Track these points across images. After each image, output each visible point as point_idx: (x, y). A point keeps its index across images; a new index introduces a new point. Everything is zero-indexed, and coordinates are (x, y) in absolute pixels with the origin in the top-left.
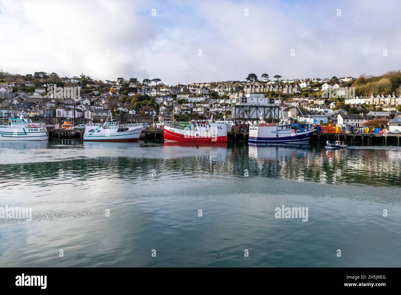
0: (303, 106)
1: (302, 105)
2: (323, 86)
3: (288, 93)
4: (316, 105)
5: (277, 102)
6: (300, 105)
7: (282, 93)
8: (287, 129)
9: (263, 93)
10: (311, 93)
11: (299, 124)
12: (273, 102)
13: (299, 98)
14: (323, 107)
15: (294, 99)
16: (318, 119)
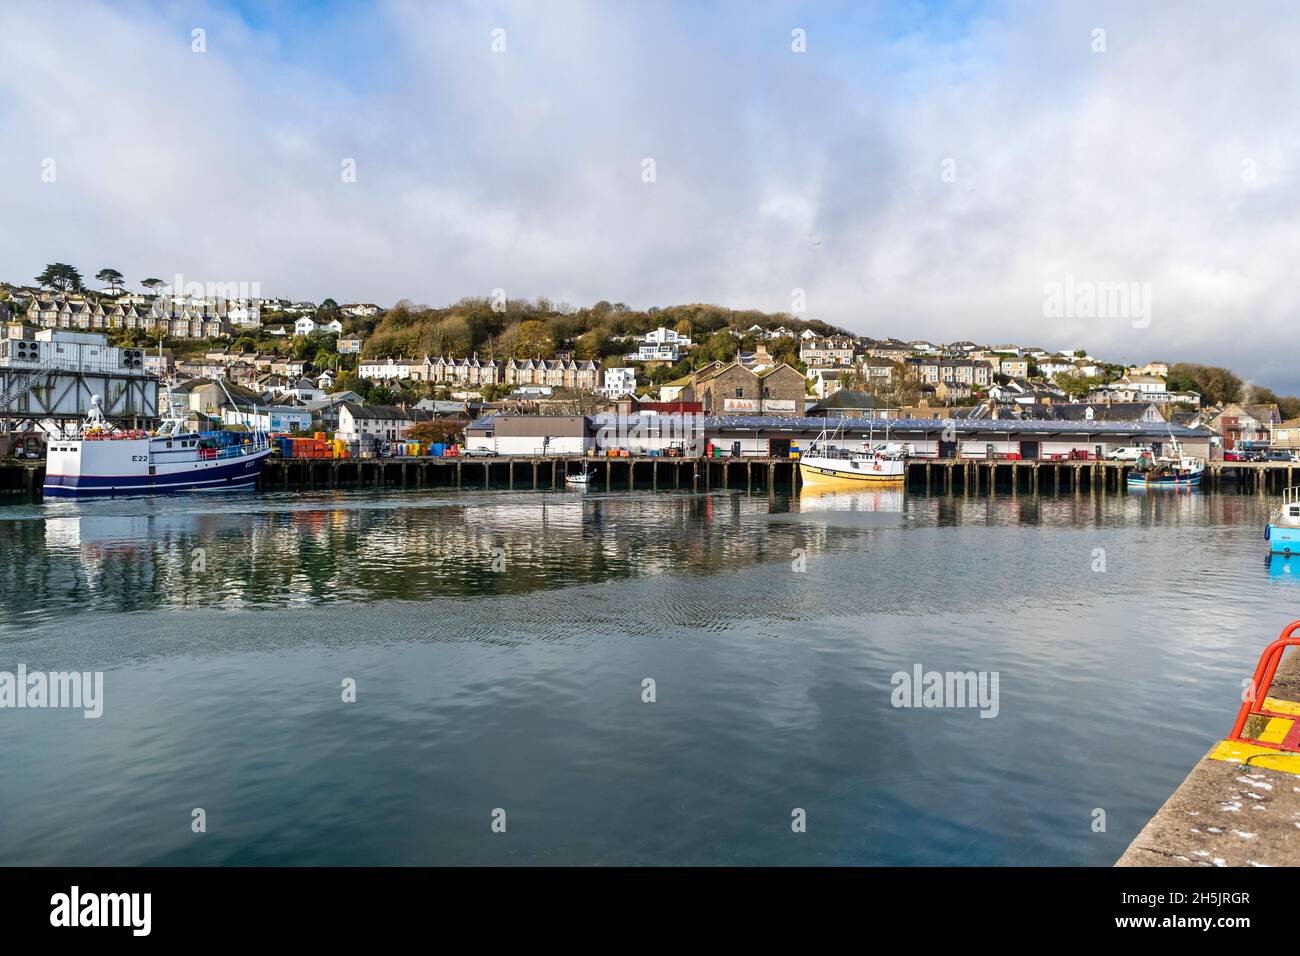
0: (240, 380)
1: (236, 377)
2: (297, 323)
3: (190, 336)
4: (278, 376)
5: (154, 363)
6: (228, 376)
7: (169, 337)
8: (185, 449)
9: (103, 331)
10: (261, 341)
11: (225, 434)
12: (138, 363)
13: (225, 354)
14: (297, 384)
15: (209, 356)
16: (283, 419)
